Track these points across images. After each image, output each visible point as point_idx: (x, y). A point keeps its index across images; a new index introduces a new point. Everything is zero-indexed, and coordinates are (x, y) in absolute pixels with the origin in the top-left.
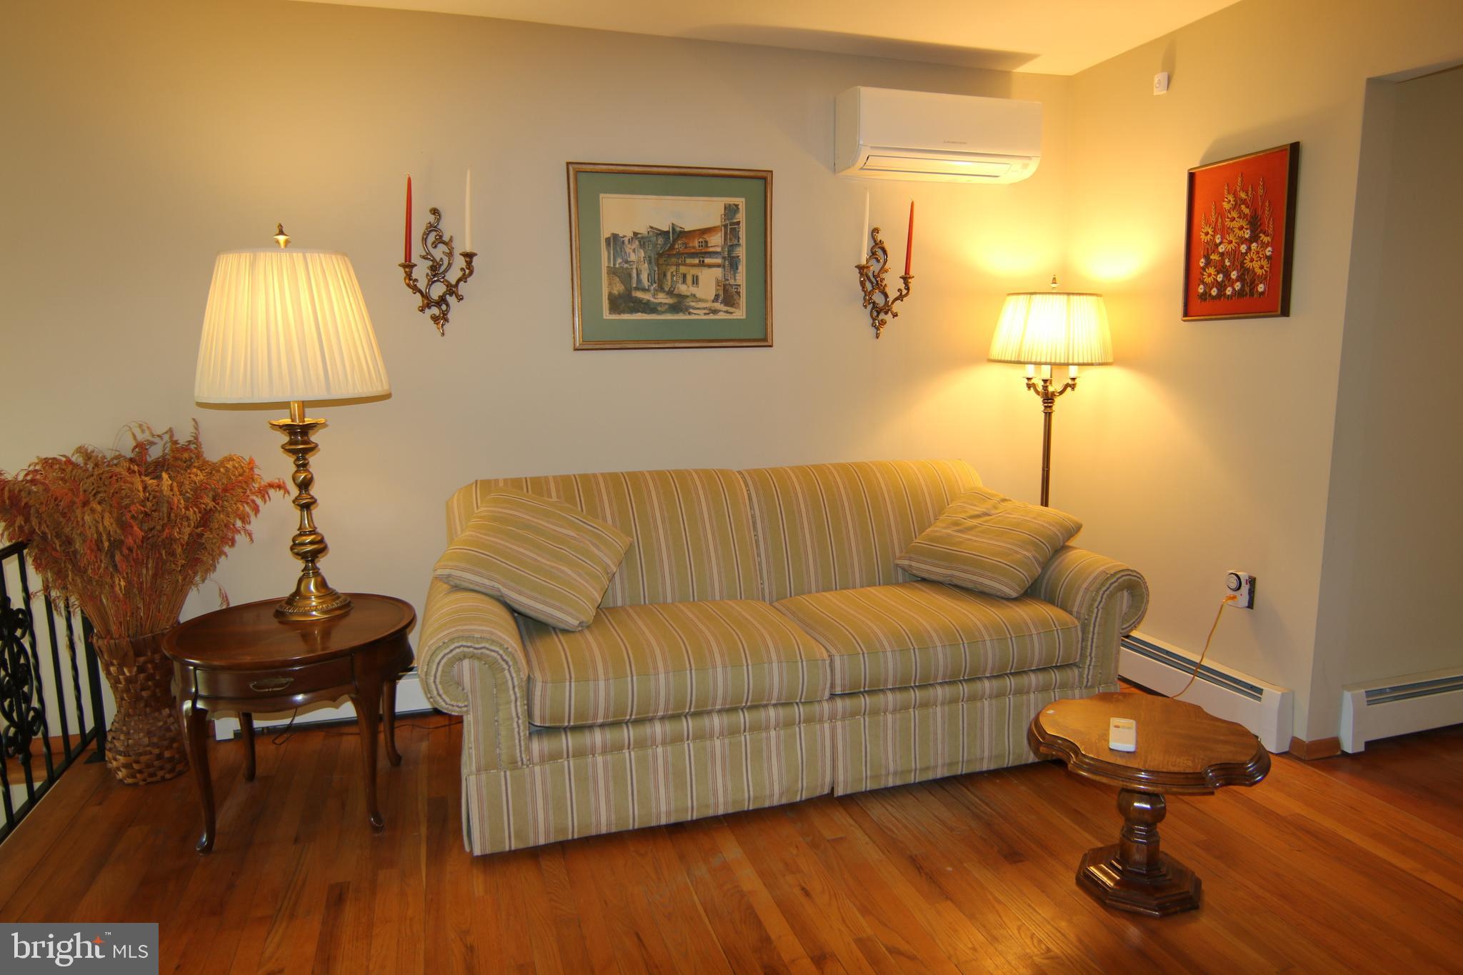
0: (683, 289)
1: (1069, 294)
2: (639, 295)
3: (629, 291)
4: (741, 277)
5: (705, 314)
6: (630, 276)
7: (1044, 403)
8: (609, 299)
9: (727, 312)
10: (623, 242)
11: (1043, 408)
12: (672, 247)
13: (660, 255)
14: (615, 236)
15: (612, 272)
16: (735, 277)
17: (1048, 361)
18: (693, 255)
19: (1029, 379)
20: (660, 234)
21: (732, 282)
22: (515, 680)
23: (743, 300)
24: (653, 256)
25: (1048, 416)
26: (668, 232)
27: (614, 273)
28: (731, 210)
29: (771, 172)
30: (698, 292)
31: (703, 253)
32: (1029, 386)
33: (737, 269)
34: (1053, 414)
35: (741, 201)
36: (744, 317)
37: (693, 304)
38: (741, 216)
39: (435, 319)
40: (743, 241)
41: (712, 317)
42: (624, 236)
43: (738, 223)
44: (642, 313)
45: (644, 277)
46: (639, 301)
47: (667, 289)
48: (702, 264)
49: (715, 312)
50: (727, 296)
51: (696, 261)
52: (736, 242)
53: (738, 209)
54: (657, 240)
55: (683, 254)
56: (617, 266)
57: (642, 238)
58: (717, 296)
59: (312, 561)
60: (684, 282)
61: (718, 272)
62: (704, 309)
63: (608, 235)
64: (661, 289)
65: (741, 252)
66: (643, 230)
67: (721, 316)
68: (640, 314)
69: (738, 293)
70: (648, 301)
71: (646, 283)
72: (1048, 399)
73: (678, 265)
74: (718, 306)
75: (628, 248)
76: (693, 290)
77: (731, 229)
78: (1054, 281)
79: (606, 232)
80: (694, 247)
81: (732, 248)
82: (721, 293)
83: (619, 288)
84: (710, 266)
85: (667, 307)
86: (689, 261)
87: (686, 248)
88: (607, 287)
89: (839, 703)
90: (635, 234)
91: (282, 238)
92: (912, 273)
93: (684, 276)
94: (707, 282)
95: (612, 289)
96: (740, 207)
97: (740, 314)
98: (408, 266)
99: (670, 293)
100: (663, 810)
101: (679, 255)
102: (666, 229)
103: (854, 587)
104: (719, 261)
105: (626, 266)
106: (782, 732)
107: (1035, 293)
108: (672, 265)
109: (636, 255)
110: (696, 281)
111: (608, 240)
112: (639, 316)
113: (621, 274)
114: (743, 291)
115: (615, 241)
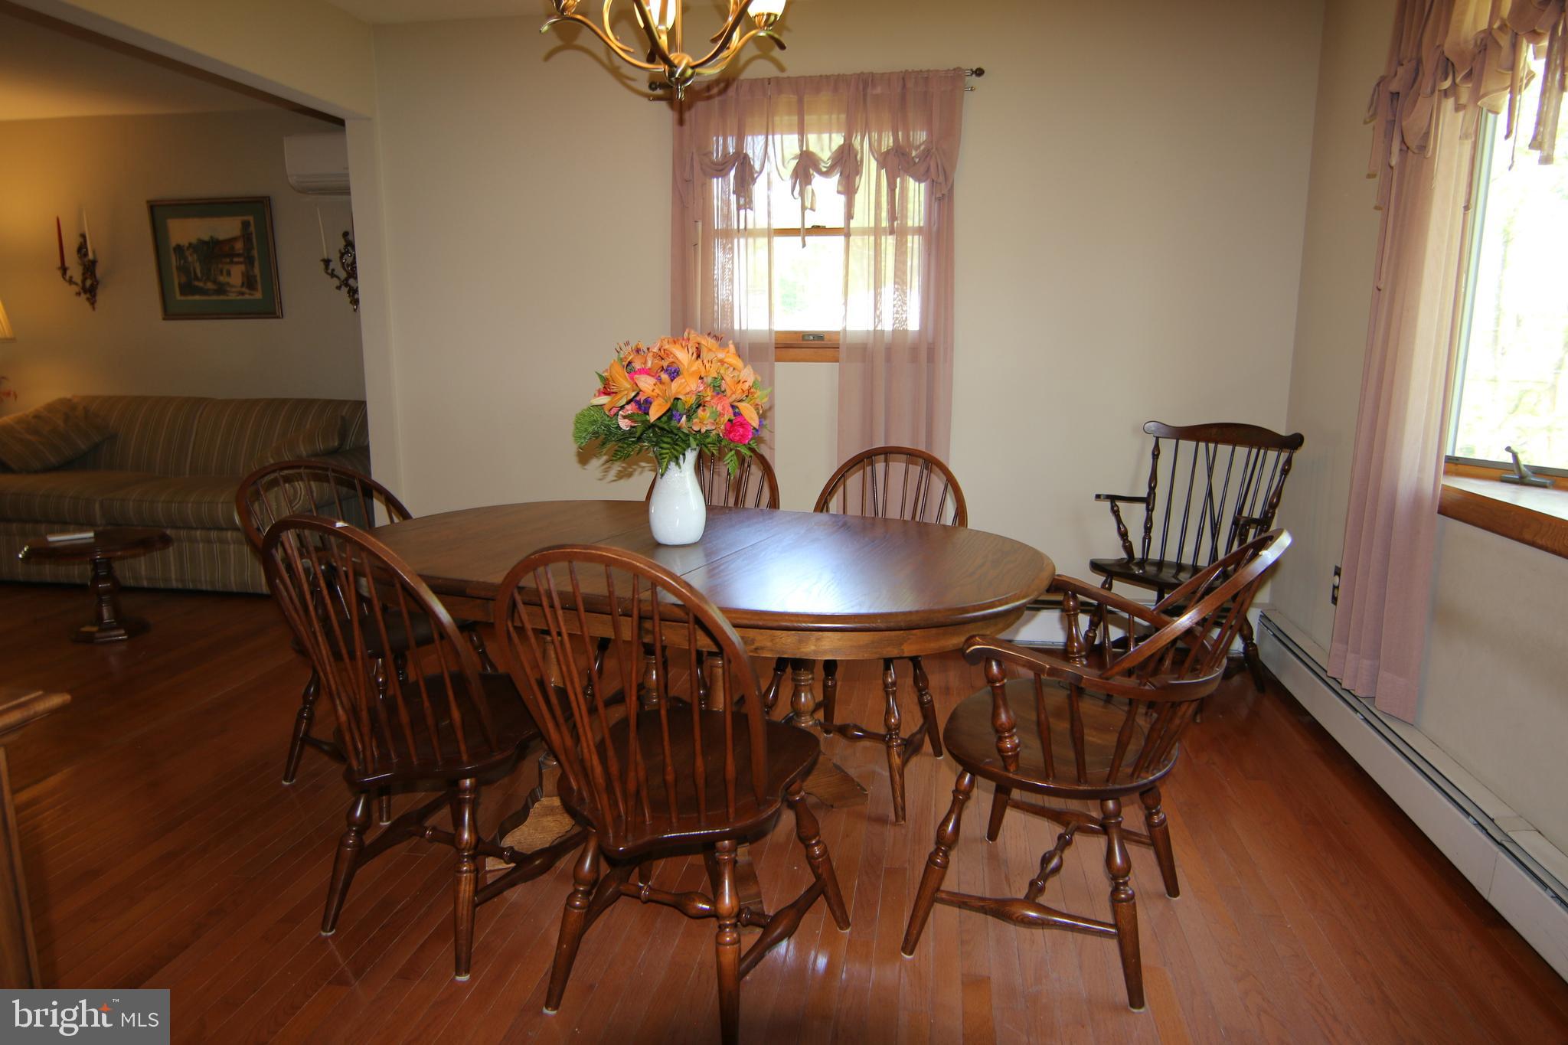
0: (222, 279)
2: (197, 283)
3: (190, 281)
4: (256, 270)
5: (236, 295)
6: (190, 271)
8: (179, 286)
9: (250, 294)
10: (184, 249)
12: (212, 252)
13: (206, 257)
14: (178, 246)
15: (179, 268)
16: (253, 270)
18: (226, 256)
20: (204, 243)
21: (251, 274)
23: (259, 287)
24: (202, 257)
26: (209, 242)
28: (245, 225)
29: (271, 197)
30: (232, 280)
31: (232, 255)
33: (253, 264)
35: (251, 219)
36: (261, 297)
37: (229, 289)
38: (252, 229)
39: (88, 299)
40: (255, 245)
41: (240, 297)
42: (184, 246)
43: (251, 234)
44: (199, 295)
45: (198, 271)
46: (197, 287)
47: (212, 279)
48: (232, 262)
49: (243, 294)
50: (249, 283)
51: (228, 260)
52: (251, 246)
53: (250, 224)
54: (203, 247)
55: (219, 256)
56: (182, 265)
57: (194, 246)
58: (243, 283)
60: (222, 274)
61: (242, 267)
62: (236, 292)
64: (209, 279)
65: (255, 253)
66: (194, 241)
67: (247, 297)
69: (256, 281)
70: (202, 287)
71: (199, 275)
73: (217, 263)
74: (244, 290)
75: (187, 253)
76: (228, 279)
77: (246, 237)
79: (173, 244)
80: (226, 251)
81: (249, 250)
82: (245, 281)
83: (184, 279)
84: (237, 263)
85: (213, 291)
86: (224, 260)
87: (221, 251)
88: (176, 281)
90: (190, 244)
93: (222, 270)
94: (235, 275)
95: (180, 280)
96: (251, 222)
97: (258, 295)
98: (64, 270)
99: (215, 282)
101: (217, 256)
102: (207, 239)
104: (241, 259)
105: (187, 265)
108: (214, 263)
109: (192, 258)
110: (229, 274)
111: (175, 249)
112: (197, 298)
113: (184, 269)
114: (259, 279)
115: (179, 249)
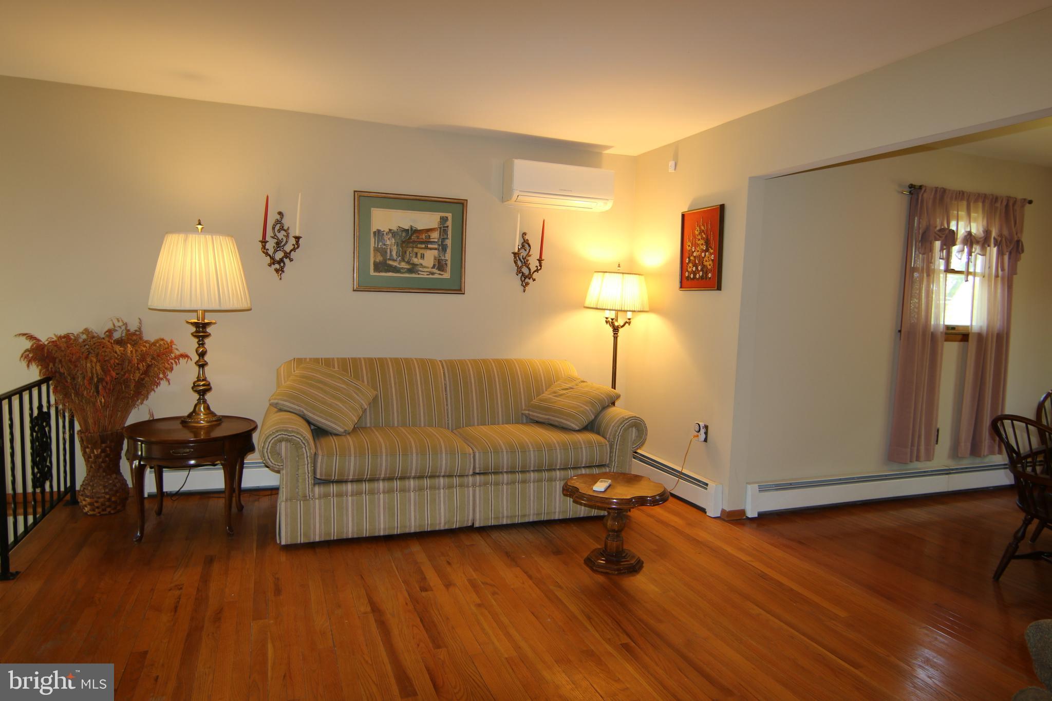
0: (415, 260)
1: (623, 273)
2: (391, 263)
3: (385, 260)
4: (448, 256)
5: (427, 275)
6: (386, 252)
7: (614, 331)
8: (374, 264)
9: (440, 274)
10: (383, 234)
11: (613, 334)
12: (410, 238)
13: (403, 242)
14: (379, 231)
15: (376, 250)
16: (445, 255)
17: (614, 309)
18: (422, 243)
19: (607, 318)
20: (404, 231)
21: (443, 258)
22: (308, 453)
23: (449, 268)
24: (399, 242)
25: (616, 338)
26: (408, 230)
27: (377, 250)
28: (444, 220)
29: (467, 200)
30: (424, 262)
31: (427, 242)
32: (607, 322)
33: (446, 251)
34: (618, 338)
35: (449, 215)
36: (449, 277)
37: (421, 269)
38: (449, 223)
39: (277, 271)
40: (450, 236)
41: (431, 276)
42: (384, 231)
43: (447, 227)
44: (392, 272)
45: (394, 253)
46: (391, 266)
47: (406, 260)
48: (427, 248)
49: (433, 274)
50: (440, 265)
51: (423, 246)
52: (446, 237)
53: (448, 219)
54: (402, 234)
55: (416, 242)
56: (379, 247)
57: (394, 232)
58: (434, 266)
59: (203, 395)
60: (416, 256)
61: (436, 252)
62: (427, 272)
63: (375, 230)
64: (403, 260)
65: (449, 242)
66: (394, 228)
67: (436, 276)
68: (391, 273)
69: (446, 264)
70: (396, 266)
71: (395, 257)
72: (616, 329)
73: (413, 248)
74: (435, 270)
75: (386, 238)
76: (421, 261)
77: (443, 230)
78: (619, 266)
79: (374, 229)
80: (422, 239)
81: (443, 240)
82: (437, 263)
83: (379, 258)
84: (431, 249)
85: (406, 270)
86: (419, 246)
87: (418, 238)
88: (373, 258)
89: (478, 477)
90: (390, 230)
91: (200, 227)
92: (543, 258)
93: (416, 254)
94: (429, 258)
95: (376, 259)
96: (449, 218)
97: (447, 275)
98: (264, 242)
99: (408, 263)
100: (382, 528)
101: (414, 242)
102: (407, 228)
103: (498, 424)
104: (436, 246)
105: (384, 247)
106: (447, 491)
107: (606, 272)
108: (410, 247)
109: (390, 241)
110: (423, 257)
111: (375, 233)
112: (390, 274)
113: (381, 251)
114: (449, 263)
115: (378, 233)
